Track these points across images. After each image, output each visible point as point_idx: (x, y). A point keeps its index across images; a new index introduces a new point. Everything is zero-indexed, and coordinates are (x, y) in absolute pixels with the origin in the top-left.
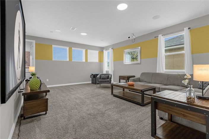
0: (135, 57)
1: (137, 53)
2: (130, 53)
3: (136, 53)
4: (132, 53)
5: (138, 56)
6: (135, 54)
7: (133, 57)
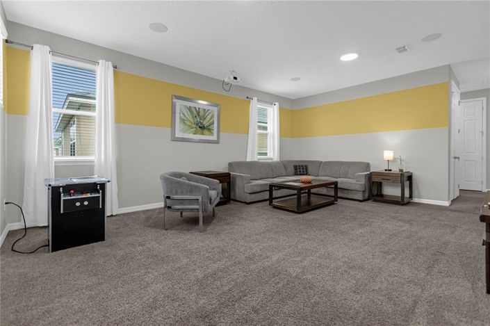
0: (206, 123)
1: (213, 116)
2: (195, 112)
3: (210, 115)
4: (198, 113)
5: (213, 123)
6: (208, 118)
7: (201, 123)
